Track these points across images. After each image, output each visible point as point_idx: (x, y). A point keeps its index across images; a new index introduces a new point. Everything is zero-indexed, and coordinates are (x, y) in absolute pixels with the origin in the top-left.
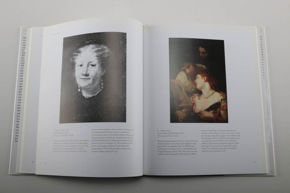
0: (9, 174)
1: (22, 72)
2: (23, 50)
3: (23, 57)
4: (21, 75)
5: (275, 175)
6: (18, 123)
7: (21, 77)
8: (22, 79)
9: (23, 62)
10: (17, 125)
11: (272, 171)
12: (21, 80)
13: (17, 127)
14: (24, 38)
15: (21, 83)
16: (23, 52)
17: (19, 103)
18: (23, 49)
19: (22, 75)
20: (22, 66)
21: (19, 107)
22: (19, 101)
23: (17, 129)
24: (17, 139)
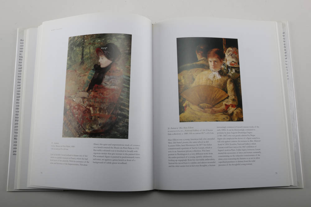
0: (7, 191)
1: (20, 78)
2: (21, 54)
3: (20, 61)
5: (303, 187)
6: (16, 134)
7: (19, 84)
9: (20, 67)
10: (15, 136)
12: (19, 87)
13: (15, 139)
14: (21, 40)
15: (19, 90)
16: (21, 56)
17: (16, 112)
19: (19, 81)
20: (19, 71)
21: (17, 116)
22: (17, 110)
23: (15, 141)
24: (15, 151)
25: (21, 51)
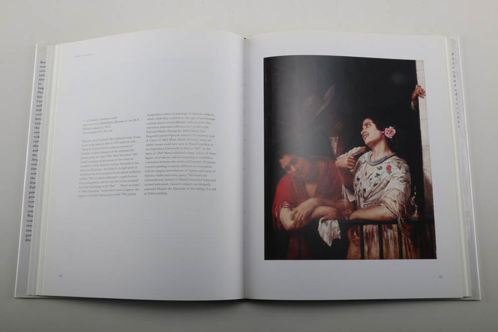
0: (15, 297)
1: (38, 121)
2: (40, 84)
3: (40, 95)
4: (35, 126)
5: (480, 299)
6: (30, 209)
7: (37, 130)
8: (37, 133)
9: (39, 104)
10: (28, 212)
11: (474, 290)
12: (36, 135)
13: (29, 216)
14: (41, 62)
15: (36, 139)
16: (40, 86)
17: (32, 174)
18: (40, 82)
19: (38, 126)
20: (38, 110)
21: (33, 181)
22: (33, 171)
23: (29, 219)
24: (29, 236)
25: (40, 80)
